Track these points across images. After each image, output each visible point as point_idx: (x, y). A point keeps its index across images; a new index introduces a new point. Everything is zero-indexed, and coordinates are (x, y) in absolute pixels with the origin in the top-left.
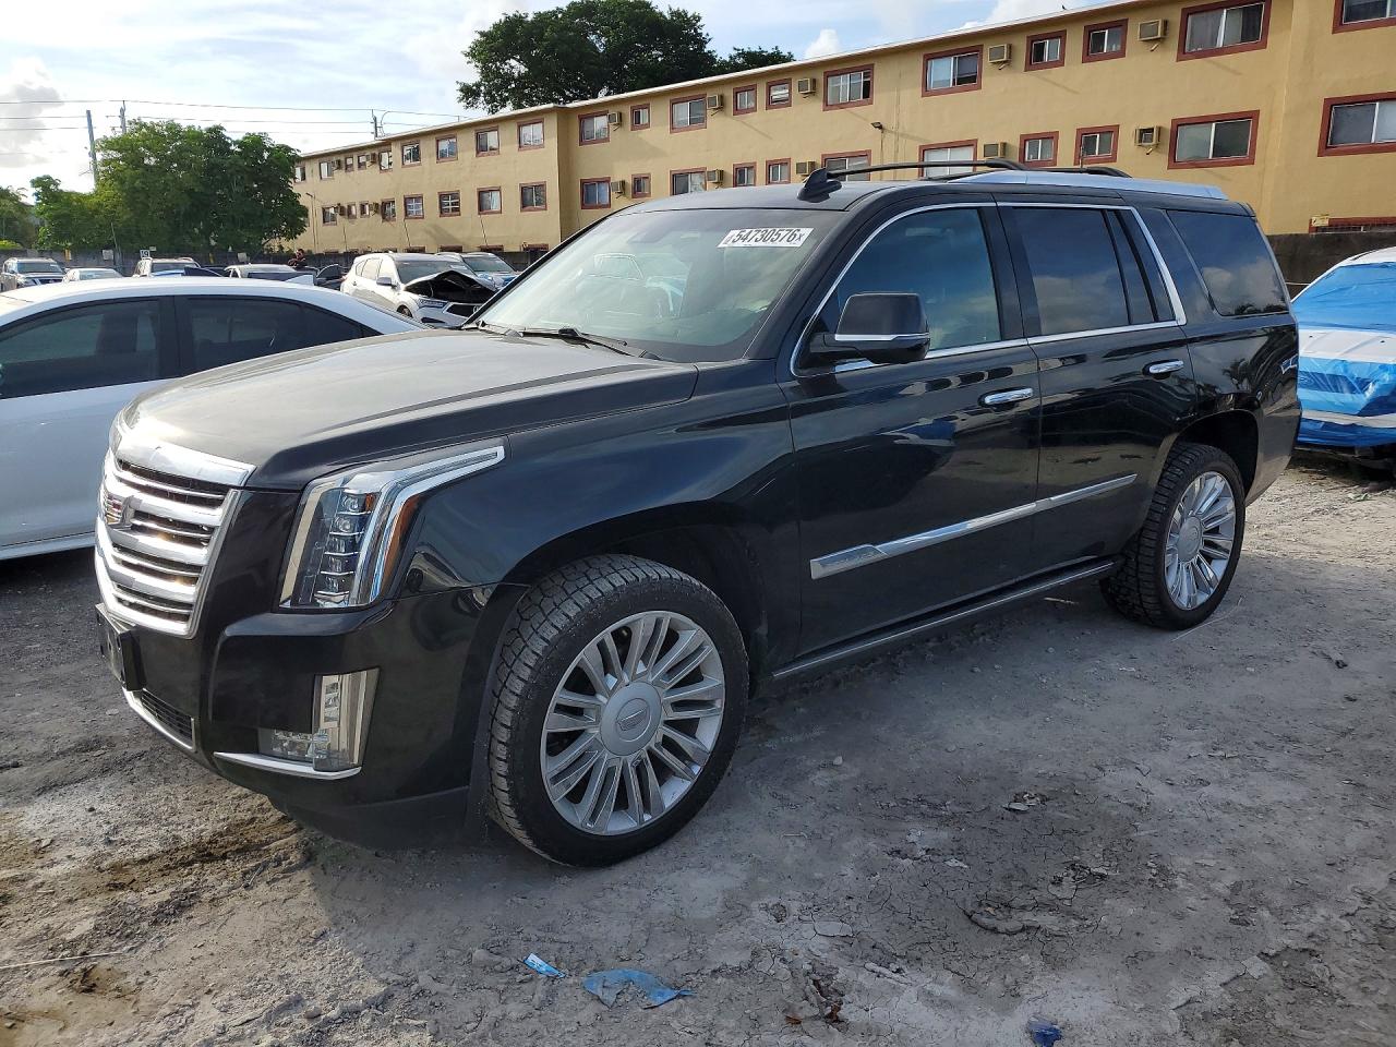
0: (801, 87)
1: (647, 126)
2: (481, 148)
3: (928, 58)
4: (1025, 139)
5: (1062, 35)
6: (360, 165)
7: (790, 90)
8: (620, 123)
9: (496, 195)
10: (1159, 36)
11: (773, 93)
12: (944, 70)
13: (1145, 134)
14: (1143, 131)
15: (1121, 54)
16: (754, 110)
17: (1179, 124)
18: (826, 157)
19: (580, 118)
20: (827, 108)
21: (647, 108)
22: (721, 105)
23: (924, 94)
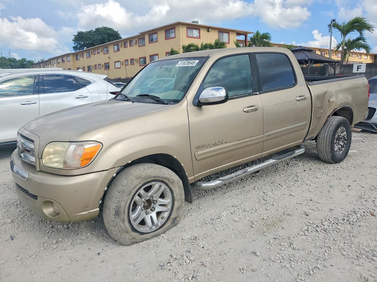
2: (63, 61)
3: (114, 46)
4: (125, 60)
5: (127, 42)
8: (80, 57)
10: (136, 43)
11: (98, 51)
12: (116, 47)
15: (133, 46)
16: (96, 54)
17: (140, 58)
18: (105, 64)
19: (76, 55)
20: (104, 54)
21: (83, 53)
22: (92, 53)
23: (114, 52)
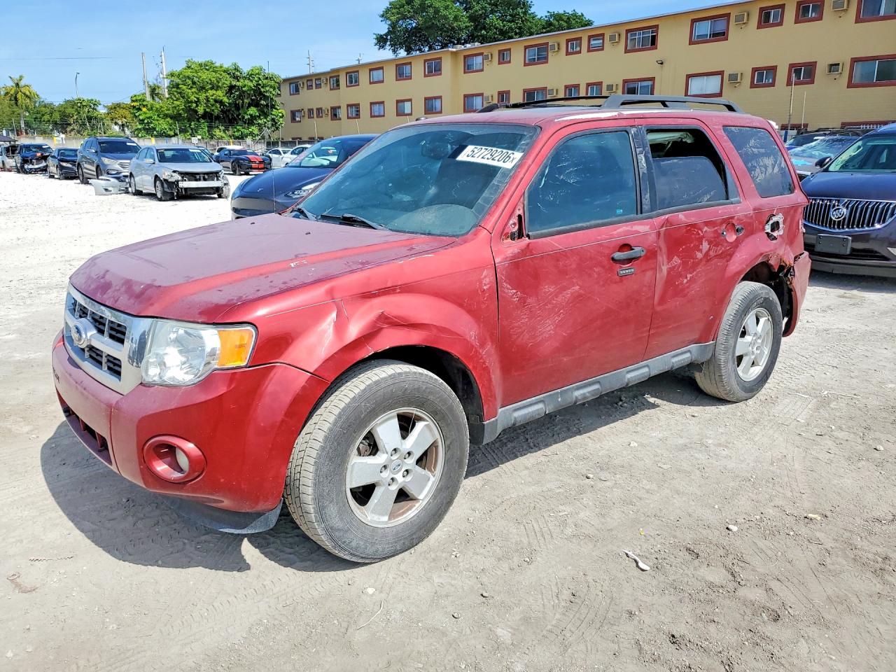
0: (612, 38)
1: (509, 62)
2: (400, 76)
3: (694, 21)
4: (754, 70)
5: (781, 7)
6: (318, 86)
7: (603, 41)
8: (491, 61)
9: (407, 105)
10: (845, 8)
11: (592, 42)
12: (704, 28)
13: (833, 67)
14: (831, 65)
15: (820, 18)
16: (579, 52)
17: (855, 61)
18: (625, 82)
19: (465, 57)
20: (626, 51)
21: (510, 50)
22: (559, 49)
23: (691, 43)
